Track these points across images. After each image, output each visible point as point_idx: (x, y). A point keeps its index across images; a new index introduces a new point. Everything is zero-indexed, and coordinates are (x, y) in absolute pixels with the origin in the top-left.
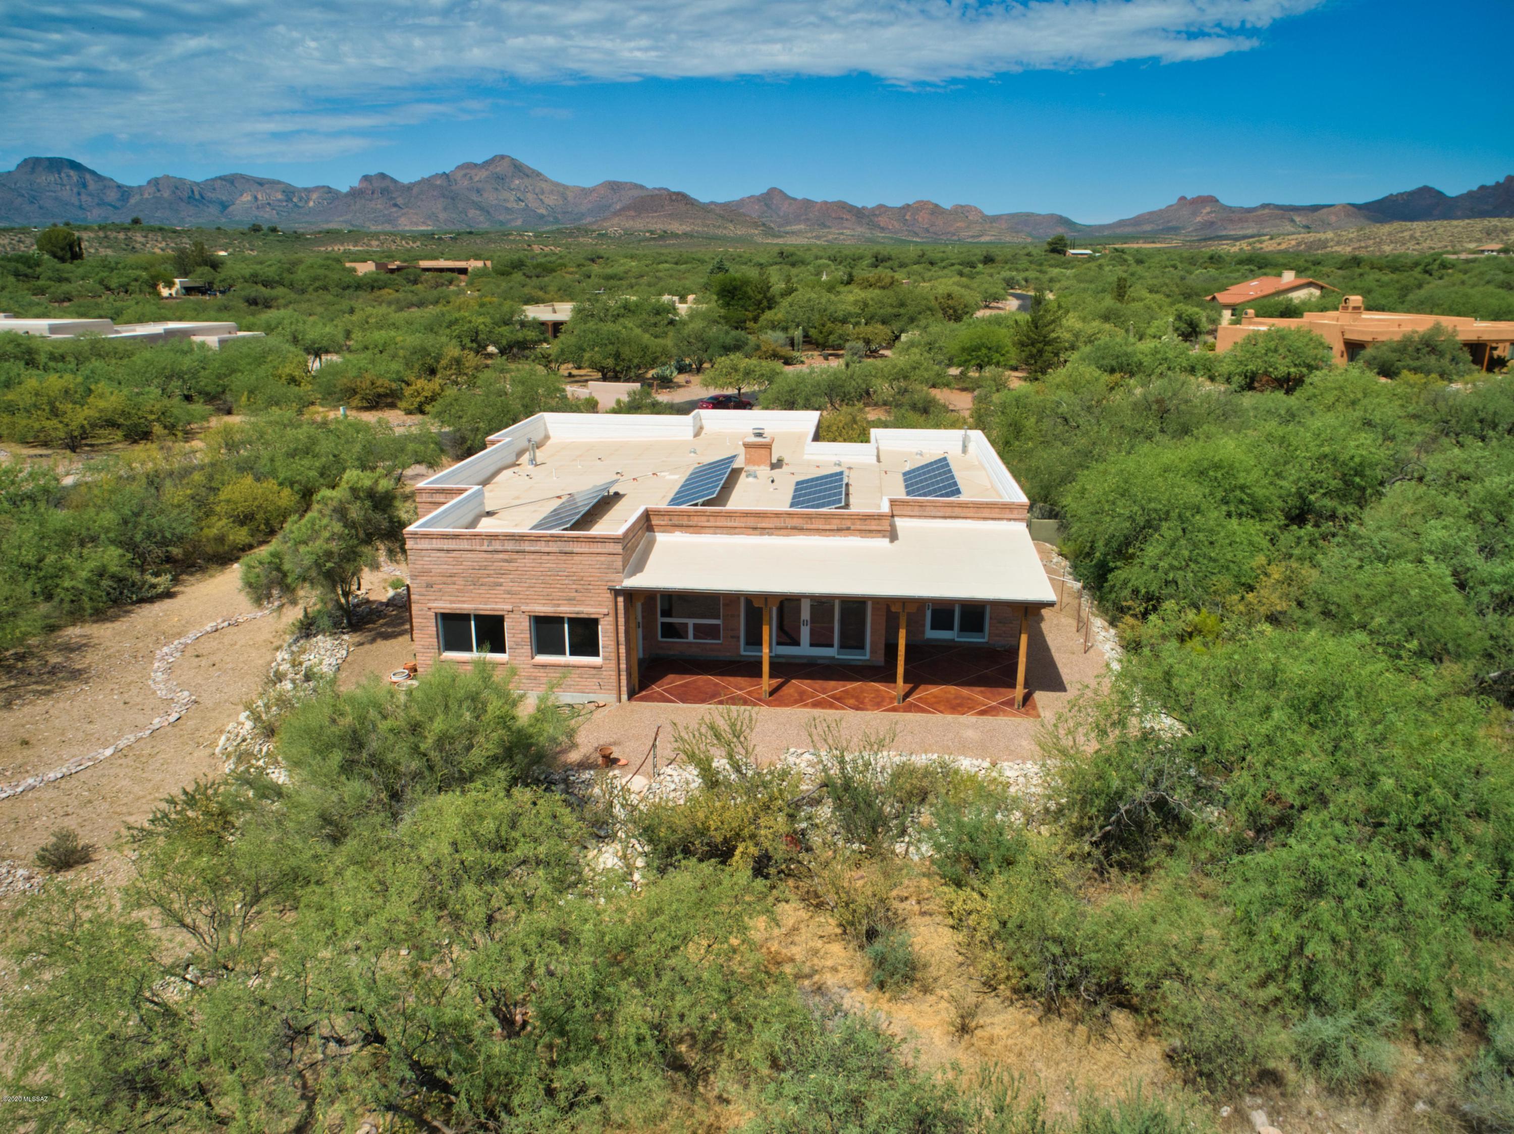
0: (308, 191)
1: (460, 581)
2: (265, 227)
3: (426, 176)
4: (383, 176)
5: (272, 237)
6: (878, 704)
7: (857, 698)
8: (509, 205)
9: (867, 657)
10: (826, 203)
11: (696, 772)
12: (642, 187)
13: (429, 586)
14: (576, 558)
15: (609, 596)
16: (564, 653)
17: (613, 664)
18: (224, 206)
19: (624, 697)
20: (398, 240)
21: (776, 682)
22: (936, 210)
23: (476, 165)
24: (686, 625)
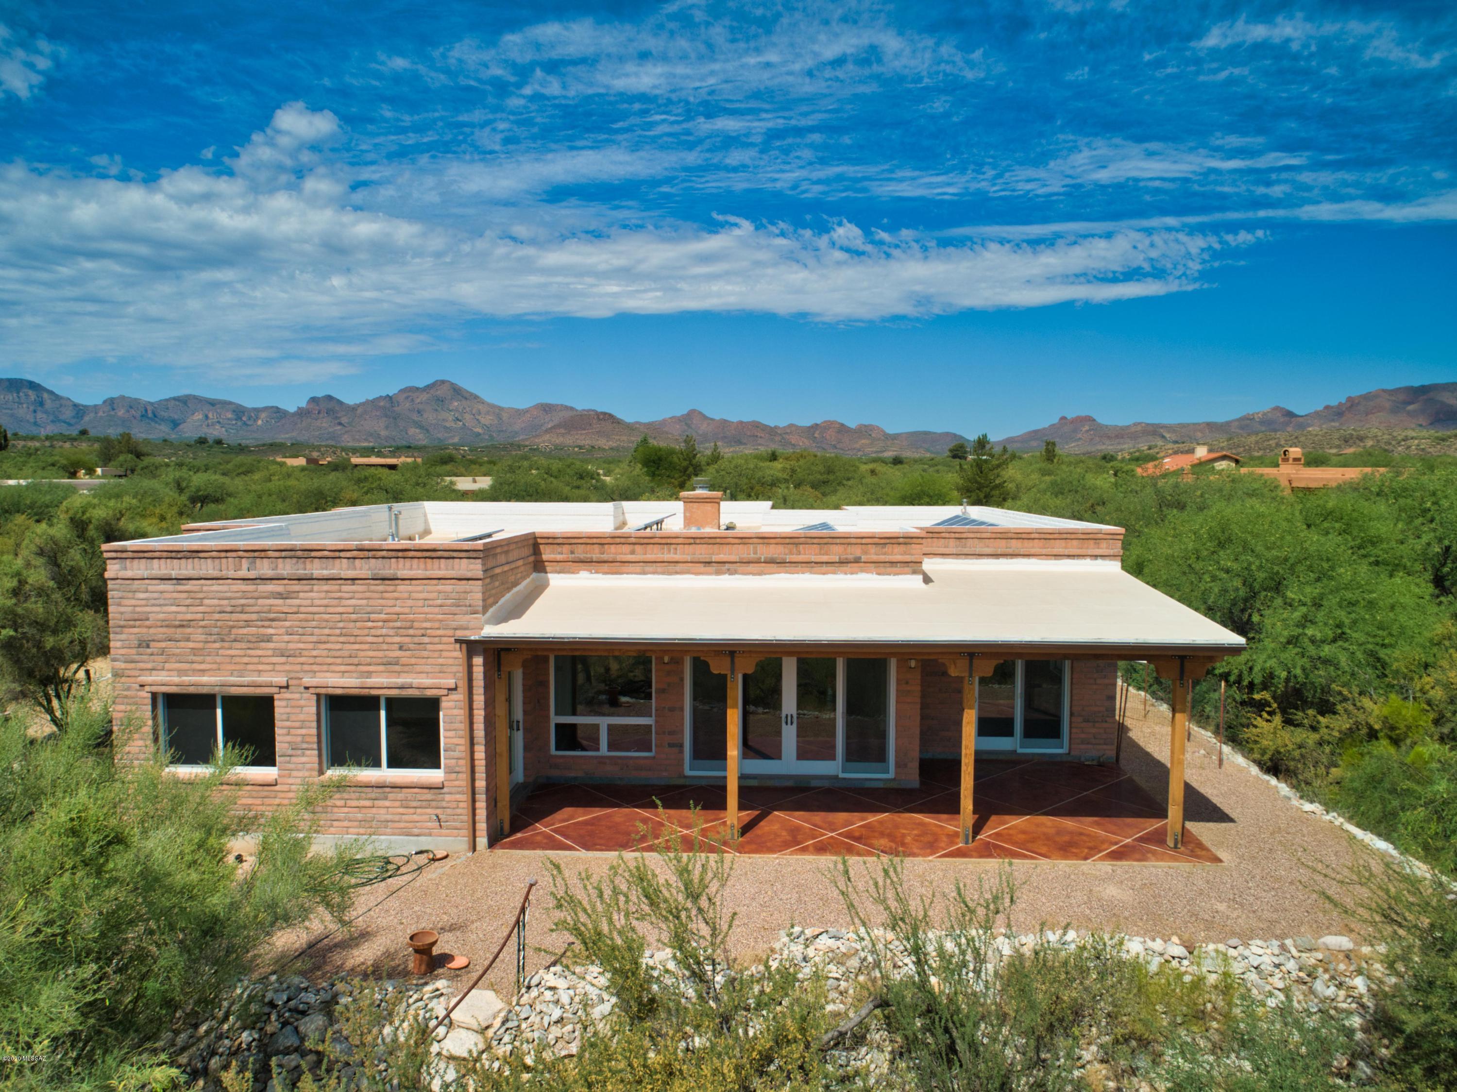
0: (257, 410)
1: (198, 635)
2: (211, 441)
3: (371, 398)
4: (329, 398)
5: (216, 449)
6: (931, 846)
7: (891, 837)
8: (448, 425)
9: (891, 775)
10: (741, 422)
11: (603, 981)
12: (572, 409)
13: (144, 644)
14: (403, 587)
15: (458, 654)
16: (377, 764)
17: (463, 780)
18: (175, 424)
19: (482, 841)
20: (338, 453)
21: (747, 815)
22: (842, 429)
23: (417, 389)
24: (596, 727)
